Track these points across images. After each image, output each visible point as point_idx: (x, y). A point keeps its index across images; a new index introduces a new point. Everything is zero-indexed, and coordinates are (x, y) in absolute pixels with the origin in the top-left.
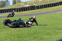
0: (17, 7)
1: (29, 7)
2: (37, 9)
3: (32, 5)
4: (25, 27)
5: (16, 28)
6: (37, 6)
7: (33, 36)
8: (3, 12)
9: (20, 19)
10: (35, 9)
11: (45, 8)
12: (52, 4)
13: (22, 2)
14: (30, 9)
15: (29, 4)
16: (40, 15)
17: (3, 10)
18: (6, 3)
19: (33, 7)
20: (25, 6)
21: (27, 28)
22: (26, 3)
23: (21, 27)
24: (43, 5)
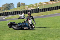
0: (21, 10)
1: (33, 10)
2: (41, 12)
3: (36, 8)
4: (29, 29)
5: (20, 30)
6: (41, 9)
7: (37, 38)
8: (8, 15)
9: (24, 21)
10: (39, 12)
11: (49, 11)
12: (55, 7)
13: (26, 5)
14: (34, 12)
15: (33, 7)
16: (44, 18)
17: (8, 13)
18: (11, 6)
19: (37, 10)
20: (29, 9)
21: (31, 30)
22: (30, 6)
23: (26, 29)
24: (46, 8)
